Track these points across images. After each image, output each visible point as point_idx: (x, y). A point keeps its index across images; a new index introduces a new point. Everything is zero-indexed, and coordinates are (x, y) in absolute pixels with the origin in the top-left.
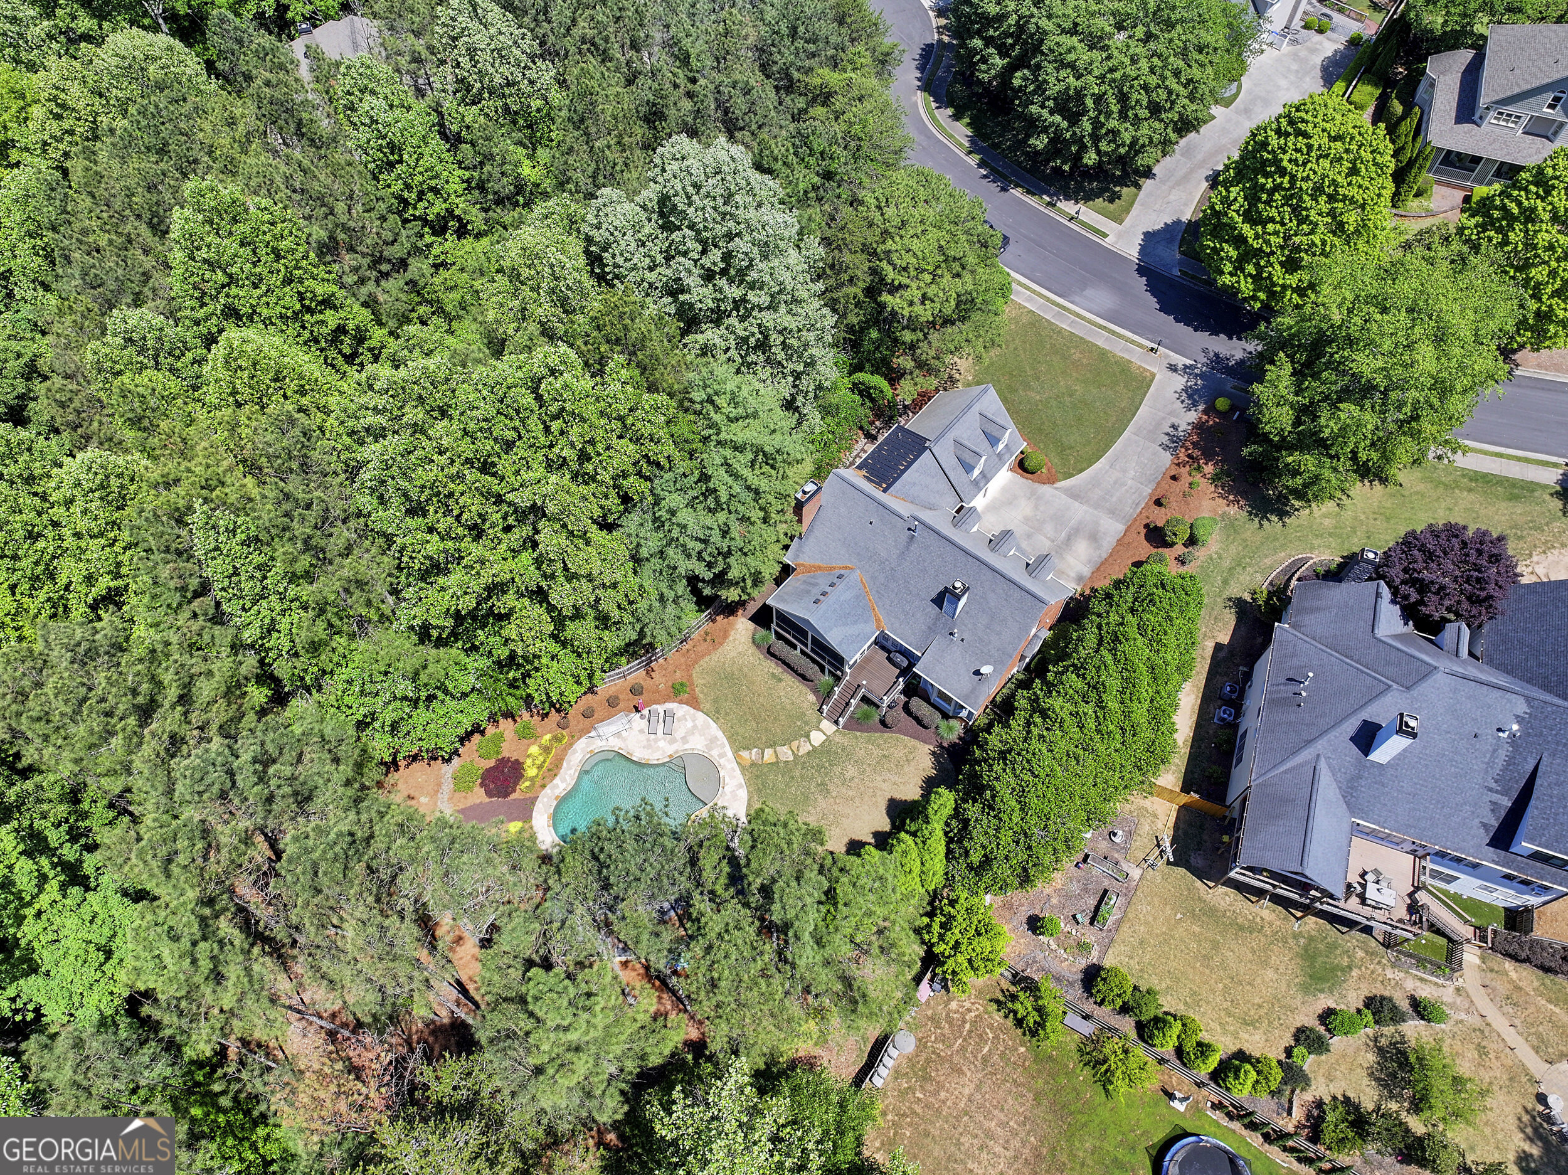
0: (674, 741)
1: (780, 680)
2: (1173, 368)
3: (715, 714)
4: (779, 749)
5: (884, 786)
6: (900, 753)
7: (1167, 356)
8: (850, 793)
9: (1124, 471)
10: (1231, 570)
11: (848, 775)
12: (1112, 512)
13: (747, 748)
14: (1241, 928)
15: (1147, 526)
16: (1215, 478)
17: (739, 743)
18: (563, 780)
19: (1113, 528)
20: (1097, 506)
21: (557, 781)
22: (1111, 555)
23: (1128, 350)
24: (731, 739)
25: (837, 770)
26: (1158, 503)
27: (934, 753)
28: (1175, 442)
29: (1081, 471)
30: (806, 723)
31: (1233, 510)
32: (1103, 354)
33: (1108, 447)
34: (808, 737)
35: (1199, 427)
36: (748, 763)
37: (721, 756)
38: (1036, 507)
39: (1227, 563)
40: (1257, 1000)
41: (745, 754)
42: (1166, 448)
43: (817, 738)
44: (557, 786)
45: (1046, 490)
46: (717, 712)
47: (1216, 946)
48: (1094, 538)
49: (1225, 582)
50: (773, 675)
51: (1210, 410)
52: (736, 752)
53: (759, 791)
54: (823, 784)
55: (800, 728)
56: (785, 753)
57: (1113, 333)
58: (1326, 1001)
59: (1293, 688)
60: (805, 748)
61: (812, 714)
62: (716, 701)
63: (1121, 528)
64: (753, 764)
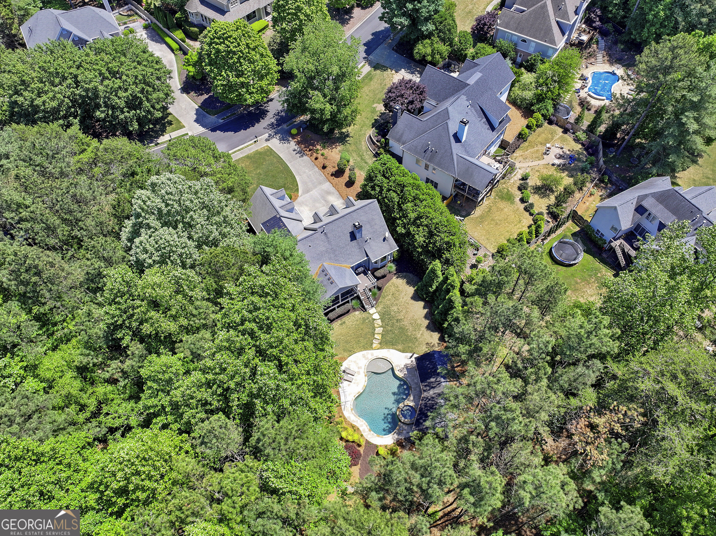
0: (359, 373)
1: (344, 322)
2: (267, 140)
3: (351, 352)
4: (376, 332)
5: (405, 299)
6: (393, 289)
7: (261, 139)
8: (404, 311)
9: (305, 172)
10: (362, 159)
11: (396, 310)
12: (320, 183)
13: (372, 344)
14: (489, 211)
15: (332, 175)
16: (324, 147)
17: (369, 346)
18: (362, 426)
19: (327, 186)
20: (315, 187)
21: (361, 429)
22: (338, 191)
23: (250, 150)
24: (365, 348)
25: (392, 313)
26: (324, 167)
27: (397, 277)
28: (301, 153)
29: (297, 185)
30: (368, 318)
31: (339, 148)
32: (248, 157)
33: (291, 172)
34: (374, 320)
35: (298, 143)
36: (379, 346)
37: (372, 355)
38: (307, 205)
39: (359, 159)
40: (513, 216)
41: (374, 346)
42: (302, 156)
43: (376, 316)
44: (364, 430)
45: (299, 199)
46: (350, 351)
47: (492, 220)
48: (329, 193)
49: (366, 163)
50: (341, 324)
51: (293, 136)
52: (372, 348)
53: (393, 345)
54: (397, 320)
55: (370, 321)
56: (379, 330)
57: (239, 150)
58: (517, 199)
59: (428, 152)
60: (379, 322)
61: (364, 315)
62: (345, 350)
63: (328, 183)
64: (380, 343)
